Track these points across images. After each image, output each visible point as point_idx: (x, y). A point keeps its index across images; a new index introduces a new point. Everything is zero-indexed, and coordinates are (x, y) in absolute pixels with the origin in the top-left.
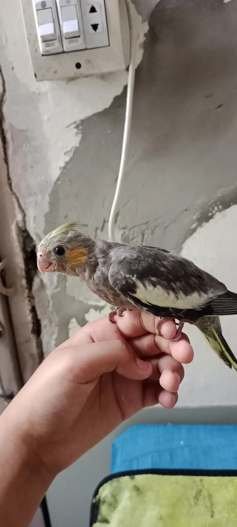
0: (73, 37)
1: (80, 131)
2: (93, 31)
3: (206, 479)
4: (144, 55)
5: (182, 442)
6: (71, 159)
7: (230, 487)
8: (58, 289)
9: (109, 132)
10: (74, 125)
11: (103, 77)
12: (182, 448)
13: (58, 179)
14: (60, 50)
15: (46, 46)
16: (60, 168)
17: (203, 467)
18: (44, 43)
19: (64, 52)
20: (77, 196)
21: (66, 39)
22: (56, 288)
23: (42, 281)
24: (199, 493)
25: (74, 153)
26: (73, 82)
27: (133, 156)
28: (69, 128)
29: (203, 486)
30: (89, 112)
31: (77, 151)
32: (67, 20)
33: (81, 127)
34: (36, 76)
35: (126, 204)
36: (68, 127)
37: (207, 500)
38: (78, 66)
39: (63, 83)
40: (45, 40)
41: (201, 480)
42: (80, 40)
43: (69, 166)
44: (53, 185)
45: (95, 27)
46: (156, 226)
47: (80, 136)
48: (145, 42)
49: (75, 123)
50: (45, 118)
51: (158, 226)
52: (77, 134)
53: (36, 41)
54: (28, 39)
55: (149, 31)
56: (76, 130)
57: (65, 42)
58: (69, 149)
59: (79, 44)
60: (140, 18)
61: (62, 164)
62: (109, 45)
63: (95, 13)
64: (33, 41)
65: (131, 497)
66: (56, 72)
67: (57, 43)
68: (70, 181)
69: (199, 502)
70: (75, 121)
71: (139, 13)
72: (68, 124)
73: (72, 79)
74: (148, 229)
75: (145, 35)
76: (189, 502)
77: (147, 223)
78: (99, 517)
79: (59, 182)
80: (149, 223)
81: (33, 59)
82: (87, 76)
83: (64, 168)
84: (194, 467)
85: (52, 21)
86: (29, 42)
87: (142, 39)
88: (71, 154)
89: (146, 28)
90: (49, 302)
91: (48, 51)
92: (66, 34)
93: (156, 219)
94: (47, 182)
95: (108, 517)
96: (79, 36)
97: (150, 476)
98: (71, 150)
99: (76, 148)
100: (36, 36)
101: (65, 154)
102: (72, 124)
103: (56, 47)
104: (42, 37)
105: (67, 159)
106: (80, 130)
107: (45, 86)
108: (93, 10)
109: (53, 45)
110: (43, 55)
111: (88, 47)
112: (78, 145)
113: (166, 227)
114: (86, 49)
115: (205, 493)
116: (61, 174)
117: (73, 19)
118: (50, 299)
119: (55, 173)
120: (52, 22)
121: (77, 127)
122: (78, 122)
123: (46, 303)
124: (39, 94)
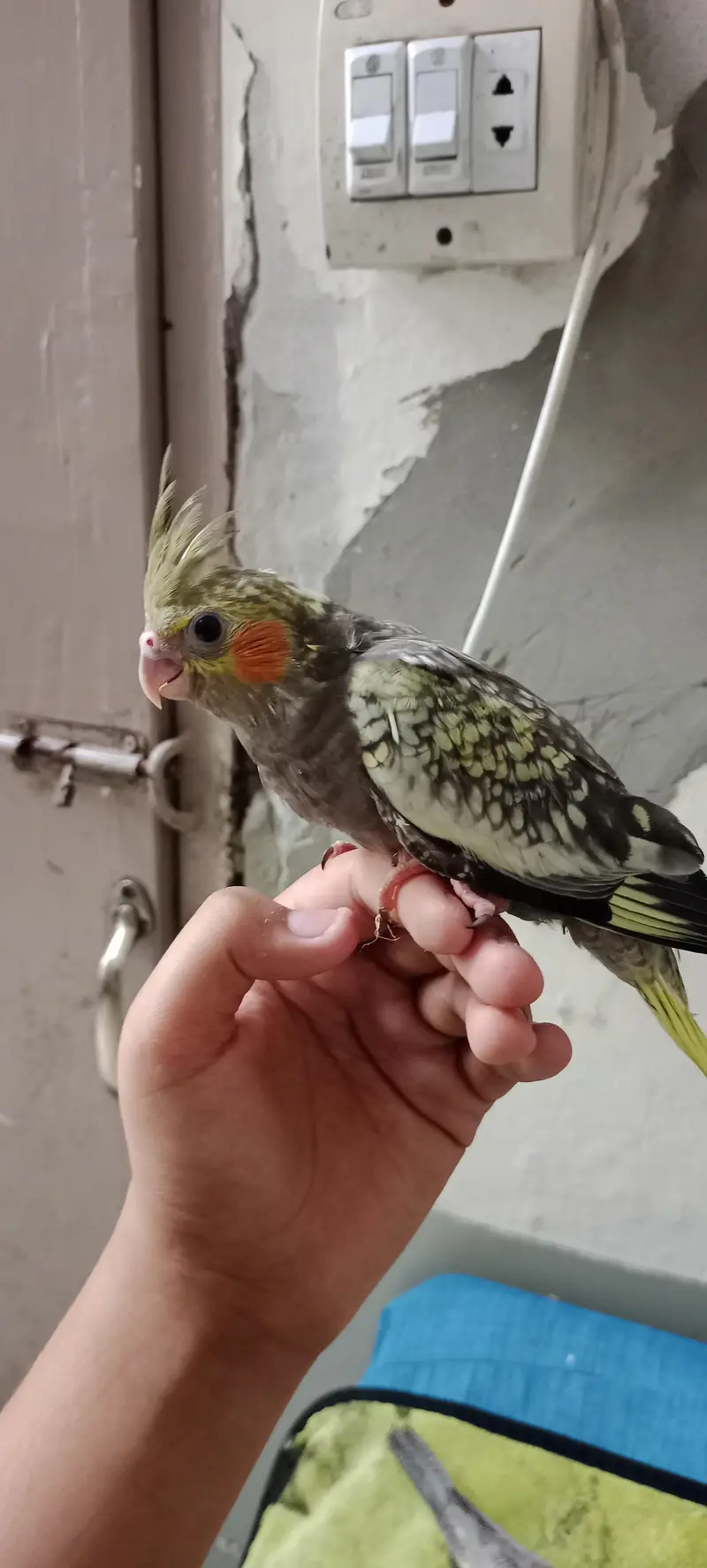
0: (439, 158)
1: (435, 417)
2: (495, 145)
3: (609, 1480)
4: (647, 222)
5: (571, 1358)
6: (400, 490)
7: (671, 1524)
8: (309, 841)
9: (515, 427)
10: (423, 398)
11: (522, 272)
12: (567, 1373)
13: (355, 541)
14: (400, 190)
15: (363, 177)
16: (367, 510)
17: (613, 1445)
18: (359, 169)
19: (408, 197)
20: (398, 595)
21: (419, 160)
22: (304, 837)
23: (270, 809)
24: (577, 1514)
25: (410, 474)
26: (436, 279)
27: (571, 505)
28: (407, 404)
29: (595, 1498)
30: (468, 367)
31: (418, 471)
32: (429, 110)
33: (438, 406)
34: (328, 253)
35: (529, 639)
36: (406, 399)
37: (594, 1540)
38: (445, 236)
39: (409, 280)
40: (365, 160)
41: (595, 1480)
42: (456, 167)
43: (389, 508)
44: (339, 553)
45: (503, 134)
46: (609, 716)
47: (433, 429)
48: (655, 186)
49: (424, 391)
50: (348, 369)
51: (614, 716)
52: (425, 422)
53: (340, 160)
54: (322, 151)
55: (672, 155)
56: (423, 412)
57: (416, 169)
58: (398, 461)
59: (451, 178)
60: (650, 116)
61: (373, 501)
62: (536, 188)
63: (508, 97)
64: (332, 162)
65: (381, 1464)
66: (382, 248)
67: (392, 170)
68: (386, 550)
69: (569, 1538)
70: (424, 385)
71: (651, 100)
72: (406, 393)
73: (434, 270)
74: (584, 719)
75: (660, 165)
76: (542, 1530)
77: (582, 702)
78: (287, 1493)
79: (358, 550)
80: (589, 703)
81: (329, 206)
82: (475, 267)
83: (377, 511)
84: (587, 1436)
85: (388, 107)
86: (324, 159)
87: (648, 175)
88: (402, 477)
89: (664, 144)
90: (280, 870)
91: (367, 190)
92: (420, 147)
93: (611, 696)
94: (326, 544)
95: (309, 1499)
96: (454, 157)
97: (452, 1422)
98: (402, 465)
99: (418, 462)
100: (343, 146)
101: (386, 472)
102: (415, 394)
103: (388, 180)
104: (355, 151)
105: (389, 486)
106: (436, 411)
107: (360, 282)
108: (504, 87)
109: (381, 174)
110: (354, 200)
111: (477, 189)
112: (423, 453)
113: (636, 723)
114: (470, 193)
115: (593, 1518)
116: (367, 528)
117: (444, 109)
118: (283, 862)
119: (351, 522)
120: (386, 114)
121: (428, 404)
122: (435, 391)
123: (273, 872)
124: (342, 301)
